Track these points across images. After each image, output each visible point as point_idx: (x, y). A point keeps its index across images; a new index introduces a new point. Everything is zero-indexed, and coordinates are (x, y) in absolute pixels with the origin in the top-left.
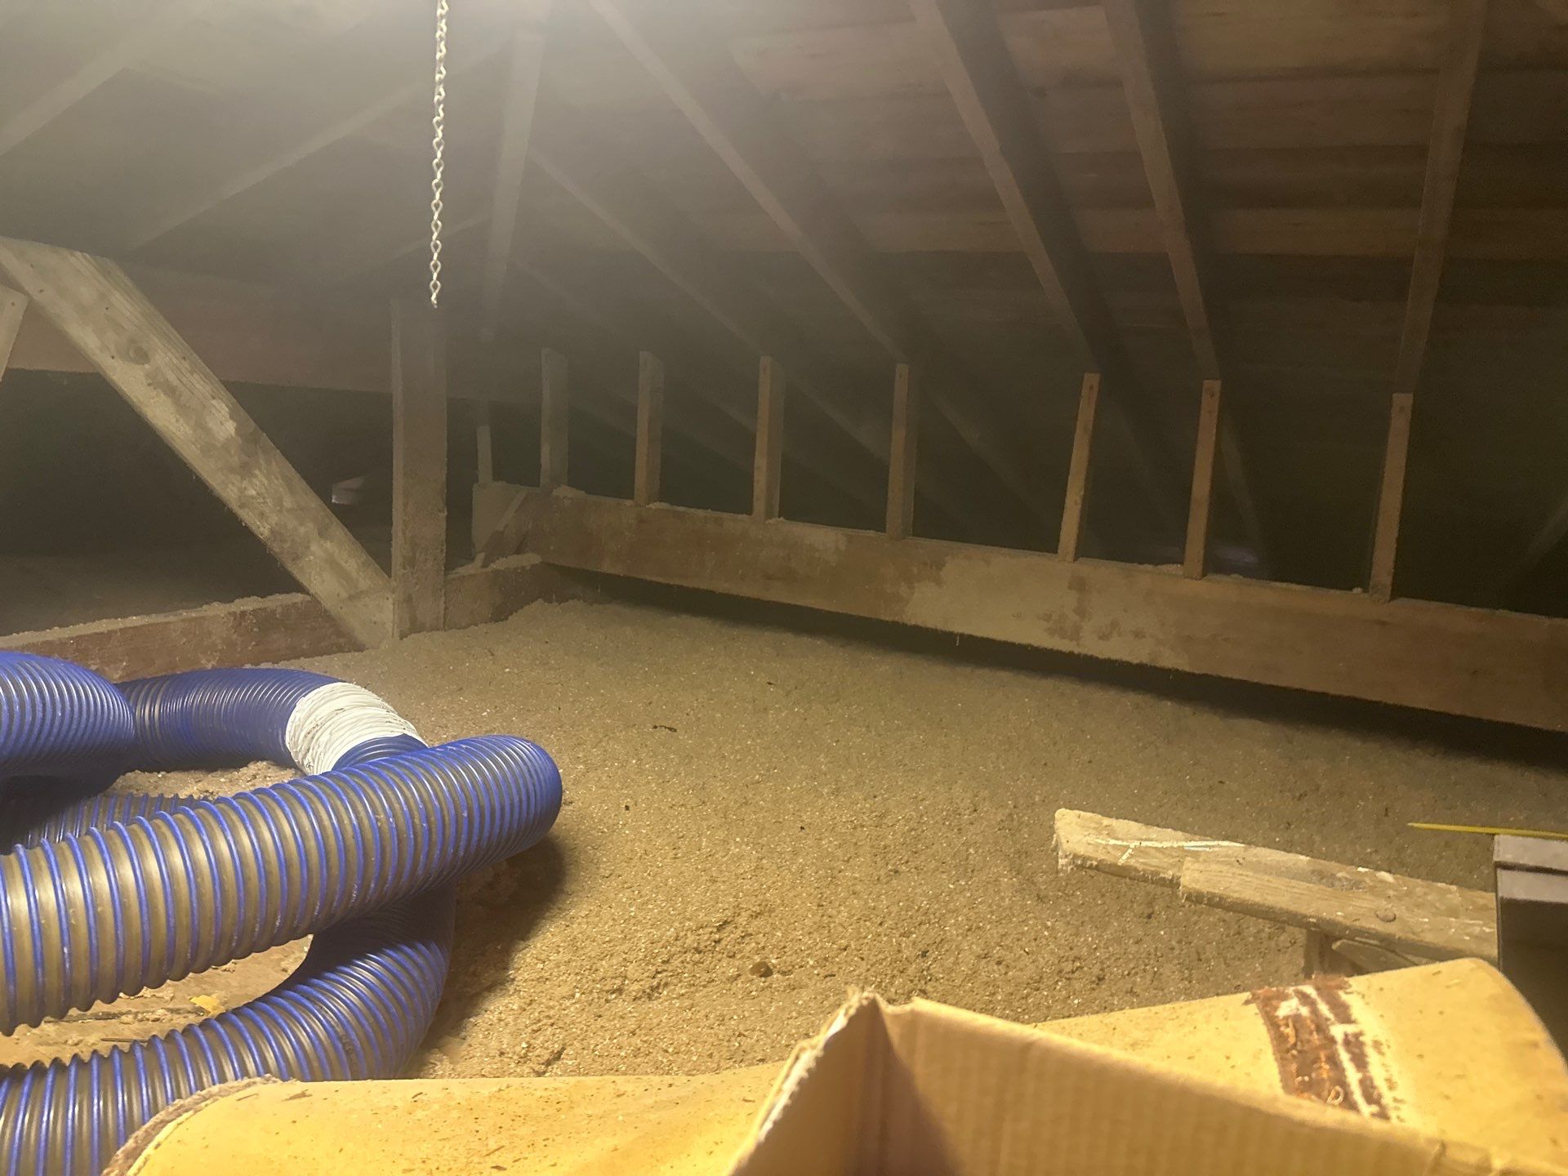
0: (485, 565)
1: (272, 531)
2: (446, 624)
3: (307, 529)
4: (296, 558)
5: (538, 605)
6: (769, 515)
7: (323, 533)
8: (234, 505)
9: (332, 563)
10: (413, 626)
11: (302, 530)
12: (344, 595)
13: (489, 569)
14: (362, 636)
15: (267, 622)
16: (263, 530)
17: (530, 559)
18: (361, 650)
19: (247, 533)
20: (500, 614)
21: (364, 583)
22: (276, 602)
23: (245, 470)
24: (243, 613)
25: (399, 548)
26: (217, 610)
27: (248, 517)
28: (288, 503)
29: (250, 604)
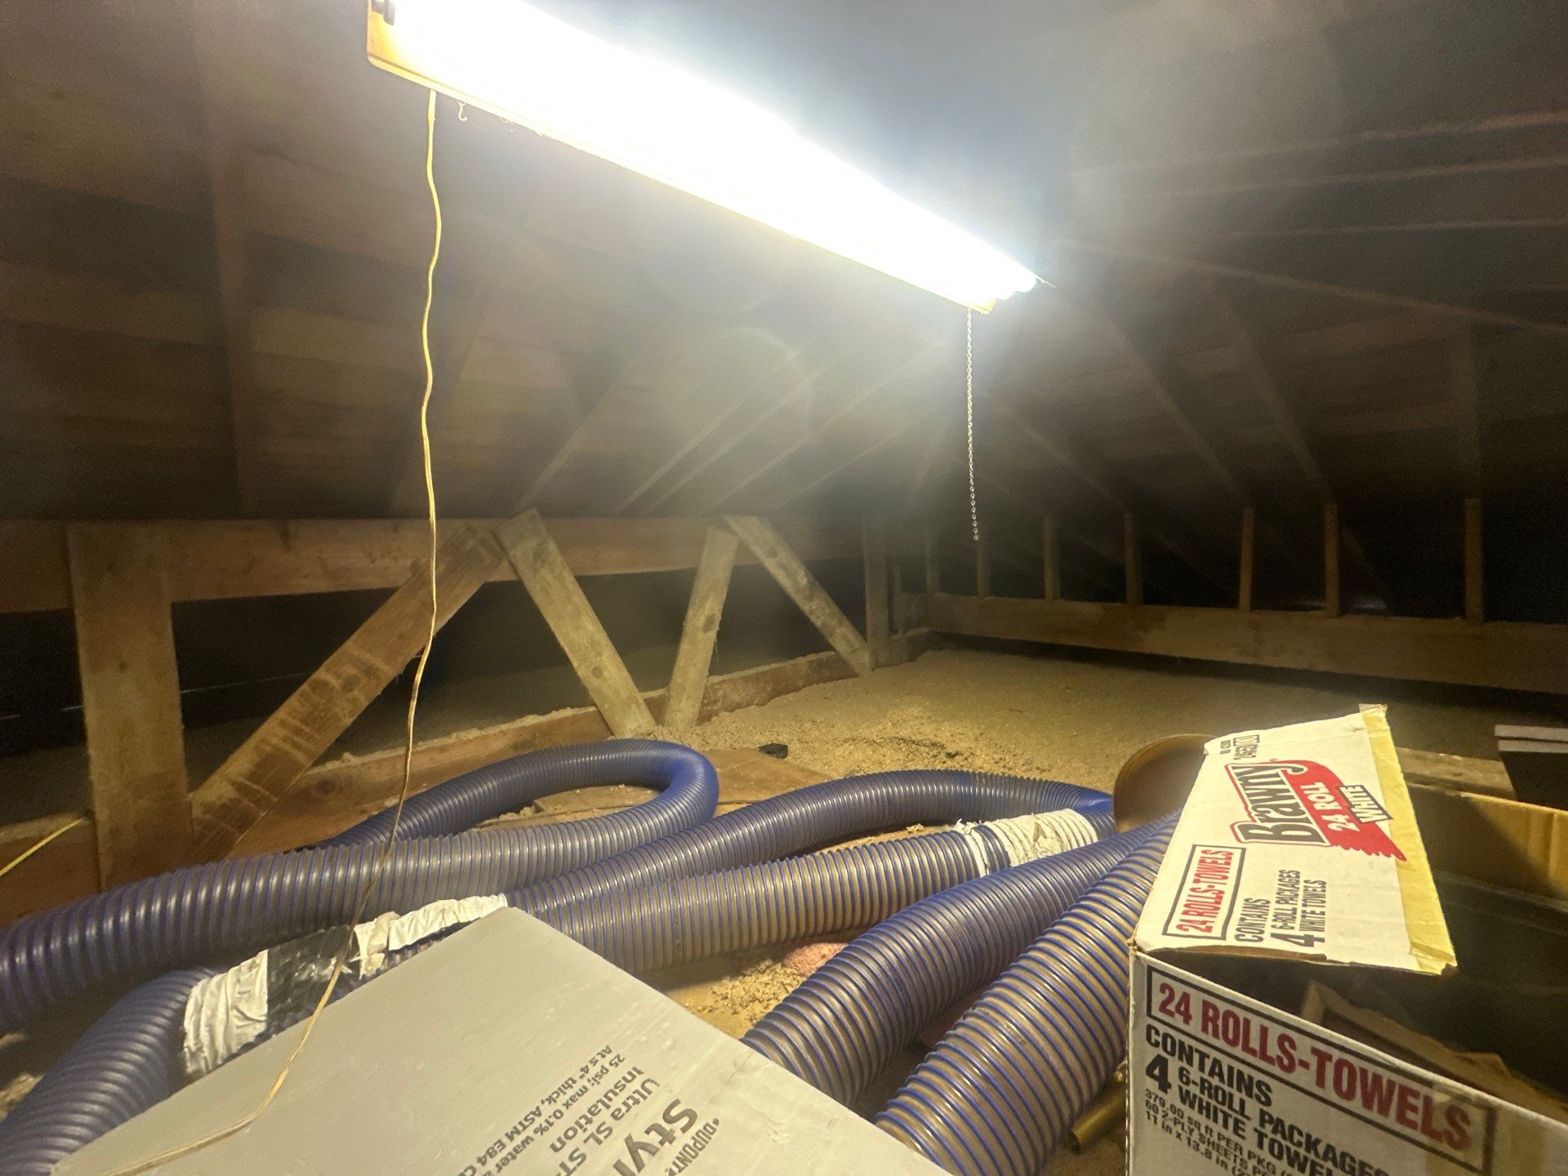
0: (904, 634)
1: (822, 624)
2: (889, 664)
3: (834, 622)
4: (831, 635)
5: (929, 654)
6: (1055, 598)
7: (840, 623)
8: (808, 614)
9: (844, 637)
10: (877, 665)
11: (833, 622)
12: (850, 651)
13: (905, 636)
14: (857, 670)
15: (821, 665)
16: (818, 623)
17: (924, 630)
18: (856, 676)
19: (812, 625)
20: (912, 658)
21: (857, 646)
22: (823, 655)
23: (810, 598)
24: (812, 661)
25: (869, 629)
26: (801, 660)
27: (813, 618)
28: (827, 611)
29: (812, 657)
